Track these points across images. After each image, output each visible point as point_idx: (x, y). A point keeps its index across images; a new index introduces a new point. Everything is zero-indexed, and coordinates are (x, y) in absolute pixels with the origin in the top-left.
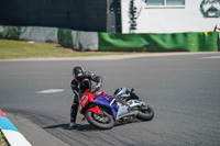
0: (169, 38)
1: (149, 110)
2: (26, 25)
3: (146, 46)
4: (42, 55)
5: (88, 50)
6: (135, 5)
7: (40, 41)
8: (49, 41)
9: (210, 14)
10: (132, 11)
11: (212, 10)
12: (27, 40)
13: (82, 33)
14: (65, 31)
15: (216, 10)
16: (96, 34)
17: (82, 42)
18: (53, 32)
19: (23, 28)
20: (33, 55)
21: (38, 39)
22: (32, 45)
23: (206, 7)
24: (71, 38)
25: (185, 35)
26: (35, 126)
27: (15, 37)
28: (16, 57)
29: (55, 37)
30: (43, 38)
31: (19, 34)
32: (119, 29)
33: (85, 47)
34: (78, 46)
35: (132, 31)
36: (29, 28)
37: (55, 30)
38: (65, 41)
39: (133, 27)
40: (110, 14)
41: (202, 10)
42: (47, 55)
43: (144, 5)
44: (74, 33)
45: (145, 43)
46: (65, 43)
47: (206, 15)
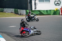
0: (45, 11)
1: (40, 32)
2: (5, 8)
3: (39, 14)
4: (10, 16)
5: (23, 15)
6: (36, 2)
7: (9, 13)
8: (12, 13)
9: (57, 5)
10: (35, 4)
11: (58, 3)
12: (6, 12)
13: (21, 10)
14: (16, 10)
15: (59, 3)
16: (25, 10)
17: (21, 13)
18: (13, 10)
19: (4, 9)
20: (7, 16)
21: (9, 12)
22: (7, 14)
23: (56, 3)
24: (18, 12)
25: (50, 10)
26: (8, 36)
27: (2, 11)
28: (3, 17)
29: (13, 11)
30: (10, 12)
31: (3, 10)
32: (31, 9)
33: (22, 14)
34: (20, 14)
35: (35, 10)
36: (6, 9)
37: (14, 9)
38: (16, 12)
39: (35, 8)
40: (29, 5)
41: (55, 4)
42: (11, 16)
43: (39, 2)
44: (19, 10)
45: (39, 13)
46: (16, 13)
47: (56, 5)
